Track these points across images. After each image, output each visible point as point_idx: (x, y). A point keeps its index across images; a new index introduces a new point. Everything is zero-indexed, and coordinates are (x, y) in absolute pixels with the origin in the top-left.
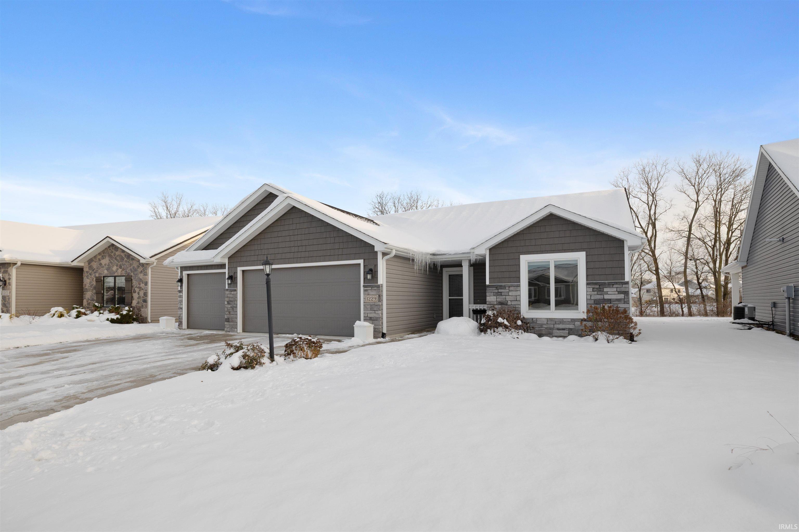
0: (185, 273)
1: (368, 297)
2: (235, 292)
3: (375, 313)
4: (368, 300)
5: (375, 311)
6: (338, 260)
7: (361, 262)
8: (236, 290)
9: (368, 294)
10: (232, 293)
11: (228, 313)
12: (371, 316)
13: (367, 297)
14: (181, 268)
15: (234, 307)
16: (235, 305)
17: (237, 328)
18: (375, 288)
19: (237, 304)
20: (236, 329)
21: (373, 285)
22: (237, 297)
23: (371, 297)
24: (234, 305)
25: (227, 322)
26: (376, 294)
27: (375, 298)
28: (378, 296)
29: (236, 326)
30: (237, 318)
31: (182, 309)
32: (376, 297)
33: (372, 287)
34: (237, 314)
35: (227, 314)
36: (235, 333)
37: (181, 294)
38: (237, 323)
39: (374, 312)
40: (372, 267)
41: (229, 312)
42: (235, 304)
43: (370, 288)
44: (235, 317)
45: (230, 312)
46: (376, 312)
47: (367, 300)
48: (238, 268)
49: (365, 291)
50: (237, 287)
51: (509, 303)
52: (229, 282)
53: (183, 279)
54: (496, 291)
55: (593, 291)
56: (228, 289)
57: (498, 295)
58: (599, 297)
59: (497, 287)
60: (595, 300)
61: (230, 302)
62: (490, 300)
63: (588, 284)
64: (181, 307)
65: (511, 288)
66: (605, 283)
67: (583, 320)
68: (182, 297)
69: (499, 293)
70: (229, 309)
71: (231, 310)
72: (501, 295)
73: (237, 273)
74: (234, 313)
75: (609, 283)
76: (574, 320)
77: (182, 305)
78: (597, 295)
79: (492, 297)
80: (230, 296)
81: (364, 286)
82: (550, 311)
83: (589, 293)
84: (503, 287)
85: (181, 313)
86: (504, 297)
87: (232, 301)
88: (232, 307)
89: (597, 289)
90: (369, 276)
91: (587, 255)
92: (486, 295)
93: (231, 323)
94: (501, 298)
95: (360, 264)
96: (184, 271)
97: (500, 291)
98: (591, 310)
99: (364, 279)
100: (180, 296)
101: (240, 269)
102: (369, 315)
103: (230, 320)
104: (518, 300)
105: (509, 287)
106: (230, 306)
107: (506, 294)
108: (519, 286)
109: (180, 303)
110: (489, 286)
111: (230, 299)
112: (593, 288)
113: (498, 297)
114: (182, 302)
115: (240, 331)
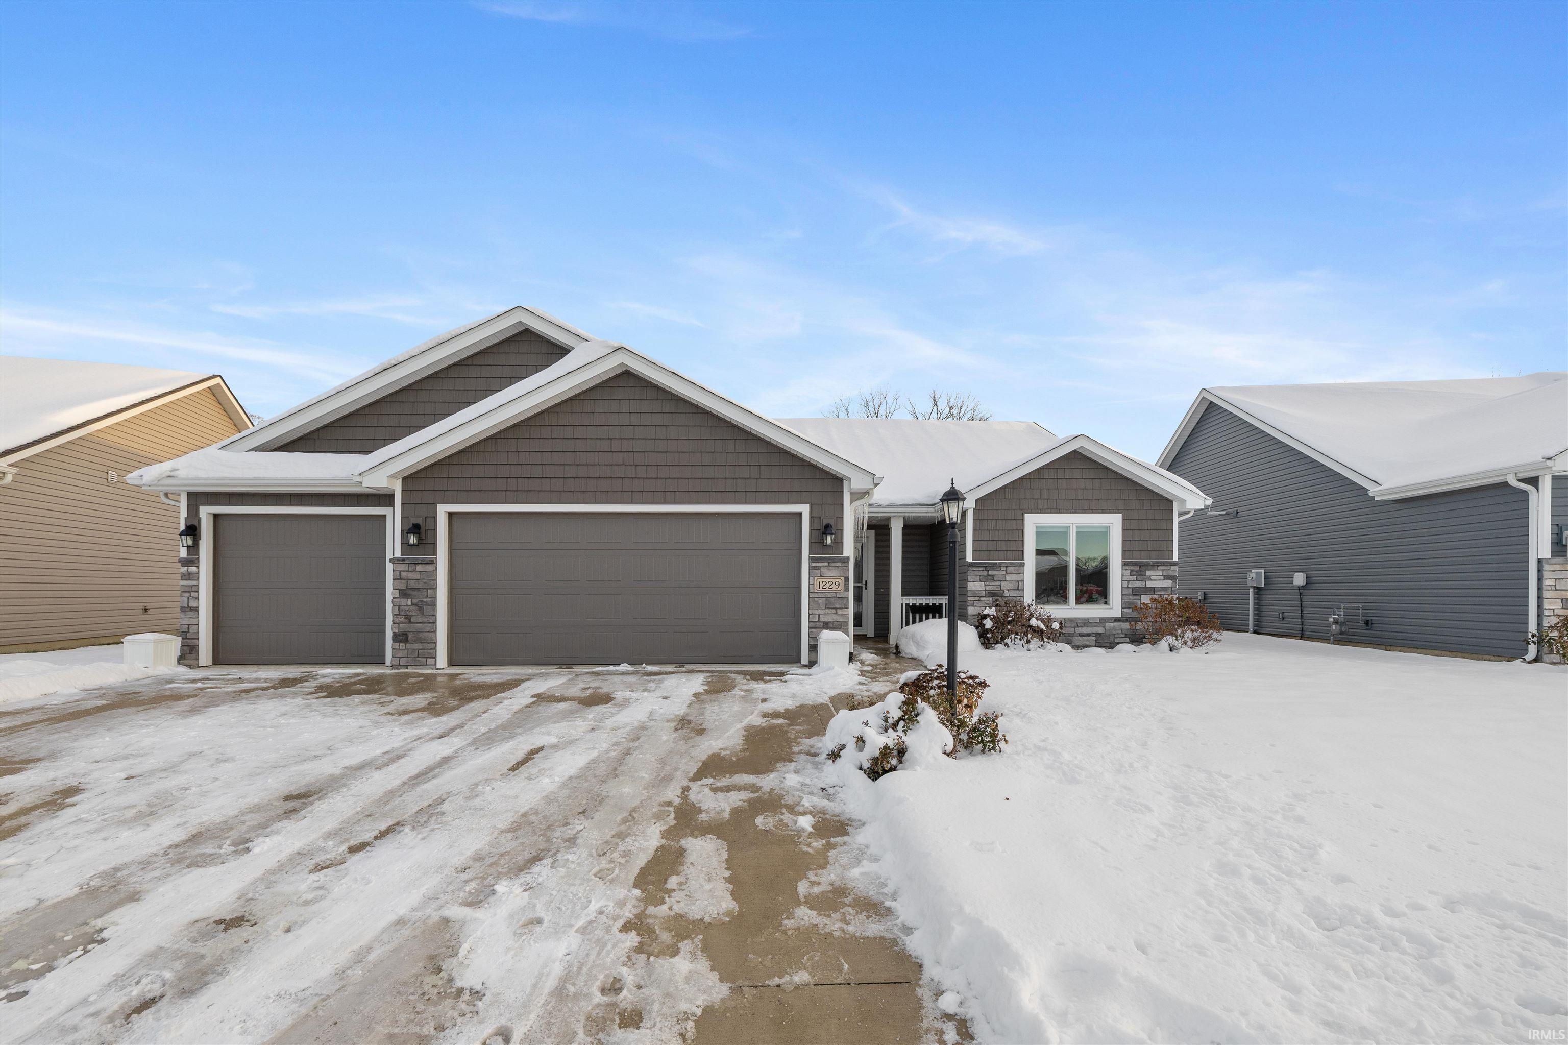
0: (206, 512)
1: (821, 581)
2: (429, 568)
3: (836, 613)
4: (821, 587)
5: (836, 609)
7: (805, 509)
8: (432, 562)
9: (821, 576)
10: (419, 567)
11: (402, 619)
12: (826, 620)
13: (818, 581)
14: (190, 495)
15: (427, 604)
16: (429, 600)
17: (435, 658)
18: (839, 564)
19: (435, 598)
20: (431, 661)
21: (834, 558)
22: (436, 580)
23: (827, 581)
24: (424, 600)
25: (400, 641)
26: (839, 575)
27: (837, 584)
28: (843, 579)
29: (431, 651)
30: (435, 632)
31: (198, 611)
32: (840, 581)
33: (830, 561)
34: (435, 622)
35: (398, 622)
36: (428, 669)
37: (193, 569)
38: (436, 643)
39: (834, 611)
40: (832, 522)
41: (406, 618)
42: (427, 597)
43: (826, 564)
44: (428, 629)
45: (409, 617)
46: (839, 612)
47: (818, 588)
48: (439, 506)
49: (811, 569)
50: (435, 553)
51: (1006, 594)
52: (413, 540)
53: (197, 526)
54: (985, 573)
55: (1131, 575)
56: (403, 560)
57: (987, 581)
58: (1139, 584)
59: (987, 567)
60: (1133, 589)
61: (410, 592)
62: (974, 589)
63: (1125, 564)
64: (193, 604)
65: (1010, 569)
66: (1148, 563)
67: (1116, 620)
68: (195, 576)
69: (990, 578)
70: (407, 608)
71: (414, 612)
72: (993, 580)
73: (435, 518)
74: (425, 620)
75: (1153, 563)
76: (1103, 621)
77: (197, 598)
78: (1137, 580)
79: (977, 584)
80: (410, 575)
81: (812, 560)
82: (1068, 607)
83: (1125, 578)
84: (997, 567)
85: (194, 621)
86: (998, 583)
87: (418, 589)
88: (416, 605)
89: (1136, 571)
90: (829, 540)
91: (1123, 520)
92: (966, 580)
93: (416, 646)
94: (992, 586)
95: (800, 514)
96: (202, 505)
97: (991, 573)
98: (1125, 605)
99: (811, 543)
100: (189, 574)
101: (442, 510)
102: (823, 619)
103: (410, 636)
104: (1019, 588)
105: (1007, 567)
106: (409, 603)
107: (1001, 578)
108: (1023, 565)
109: (187, 595)
110: (972, 565)
111: (412, 584)
112: (1132, 571)
113: (987, 583)
114: (197, 592)
115: (442, 661)
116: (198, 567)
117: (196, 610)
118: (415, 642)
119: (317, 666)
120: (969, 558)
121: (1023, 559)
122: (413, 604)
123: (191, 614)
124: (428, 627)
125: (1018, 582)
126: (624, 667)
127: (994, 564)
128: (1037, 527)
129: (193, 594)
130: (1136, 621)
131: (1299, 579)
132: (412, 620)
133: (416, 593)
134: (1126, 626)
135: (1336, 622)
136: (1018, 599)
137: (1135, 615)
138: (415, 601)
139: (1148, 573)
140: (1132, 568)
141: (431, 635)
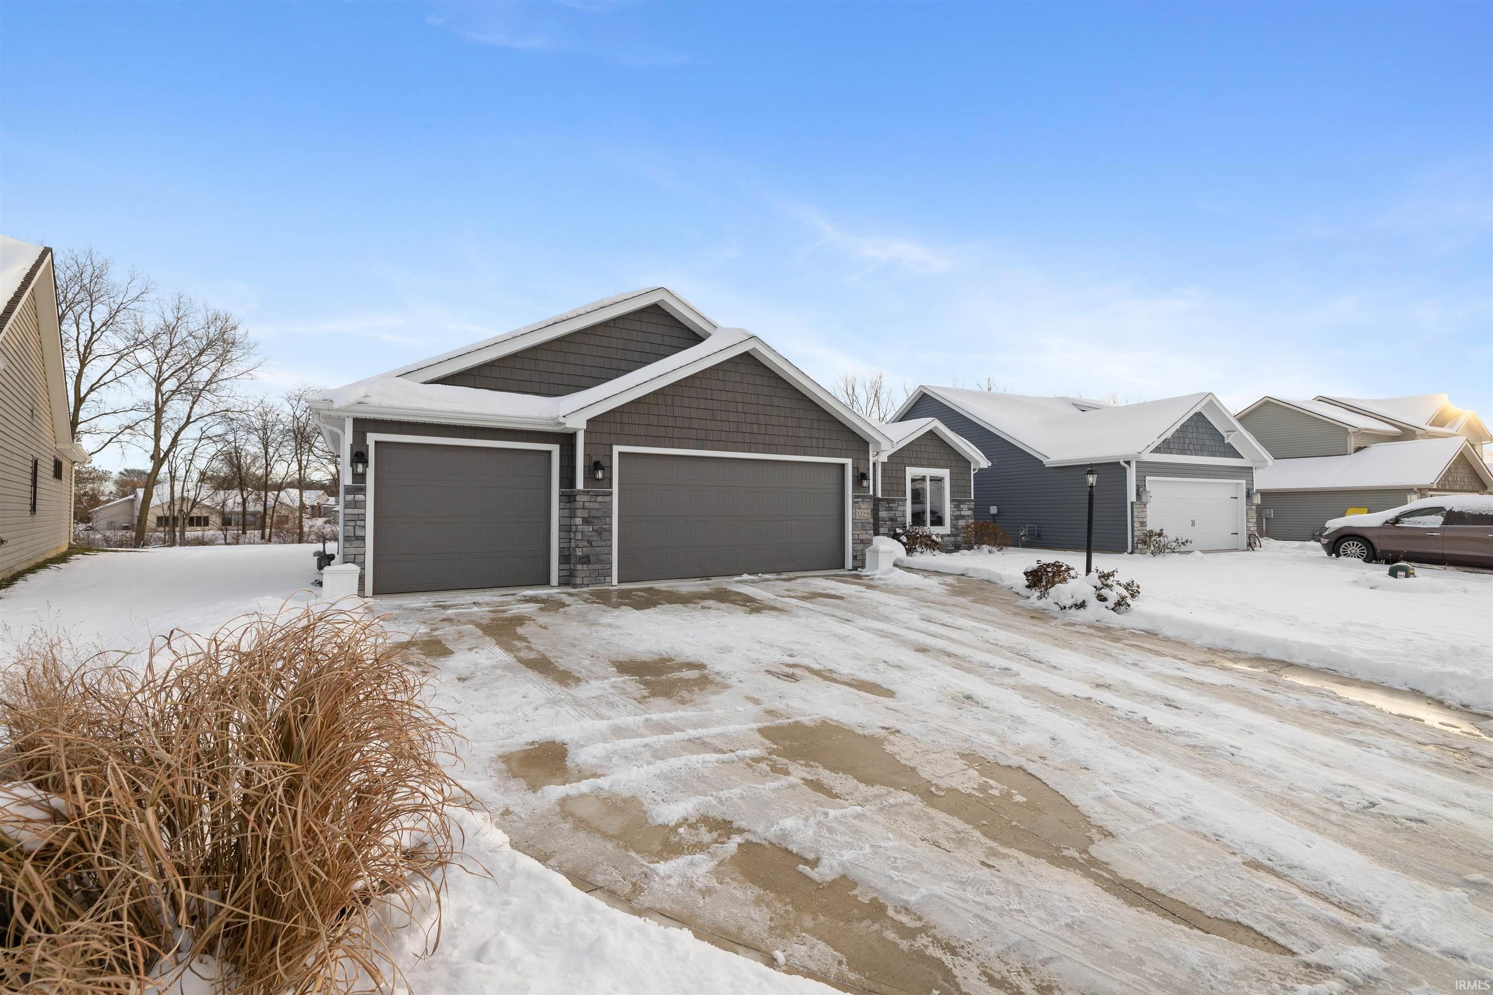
0: (372, 438)
1: (858, 511)
2: (607, 499)
3: (865, 533)
4: (858, 516)
5: (865, 530)
7: (848, 462)
8: (610, 494)
9: (858, 508)
10: (599, 499)
11: (585, 544)
14: (357, 421)
15: (605, 530)
16: (606, 527)
17: (611, 576)
18: (867, 500)
19: (611, 525)
20: (607, 579)
21: (866, 496)
22: (611, 510)
23: (861, 511)
24: (603, 527)
25: (584, 563)
26: (867, 507)
27: (866, 513)
28: (869, 510)
29: (608, 571)
30: (611, 554)
31: (366, 541)
33: (862, 498)
34: (611, 546)
35: (581, 546)
36: (605, 586)
37: (360, 497)
38: (611, 564)
40: (863, 471)
41: (588, 543)
42: (605, 524)
43: (861, 500)
44: (606, 552)
45: (590, 543)
46: (869, 532)
48: (614, 447)
49: (854, 503)
50: (611, 487)
51: (899, 519)
52: (600, 475)
53: (365, 452)
54: (887, 505)
55: (954, 508)
56: (588, 492)
57: (889, 510)
58: (957, 513)
59: (890, 501)
60: (955, 517)
61: (593, 520)
62: (883, 516)
63: (952, 501)
64: (359, 533)
65: (900, 503)
66: (960, 500)
67: (949, 535)
68: (362, 505)
69: (891, 508)
70: (589, 534)
71: (595, 537)
72: (893, 510)
73: (611, 456)
74: (603, 544)
75: (962, 500)
76: (943, 536)
77: (364, 527)
78: (956, 511)
79: (885, 512)
80: (592, 505)
81: (855, 497)
82: (926, 528)
83: (951, 510)
84: (893, 501)
85: (361, 551)
86: (895, 512)
87: (598, 518)
88: (596, 531)
89: (956, 506)
90: (864, 483)
91: (951, 473)
92: (878, 511)
93: (597, 567)
94: (891, 514)
95: (845, 466)
96: (370, 432)
97: (890, 505)
98: (953, 526)
99: (853, 485)
100: (356, 502)
101: (617, 449)
102: (861, 537)
103: (592, 558)
104: (904, 516)
105: (898, 502)
106: (591, 529)
107: (896, 509)
108: (905, 501)
109: (352, 523)
110: (882, 500)
111: (594, 513)
112: (954, 506)
113: (889, 512)
114: (364, 520)
115: (615, 581)
116: (365, 495)
117: (363, 539)
118: (596, 563)
120: (880, 495)
121: (906, 496)
122: (593, 531)
123: (358, 543)
124: (606, 550)
125: (903, 511)
126: (746, 577)
127: (892, 499)
128: (912, 476)
129: (359, 523)
130: (957, 535)
131: (994, 510)
132: (594, 544)
133: (596, 521)
134: (952, 539)
135: (1024, 535)
136: (904, 522)
137: (956, 532)
138: (596, 528)
139: (962, 506)
140: (954, 504)
141: (608, 556)
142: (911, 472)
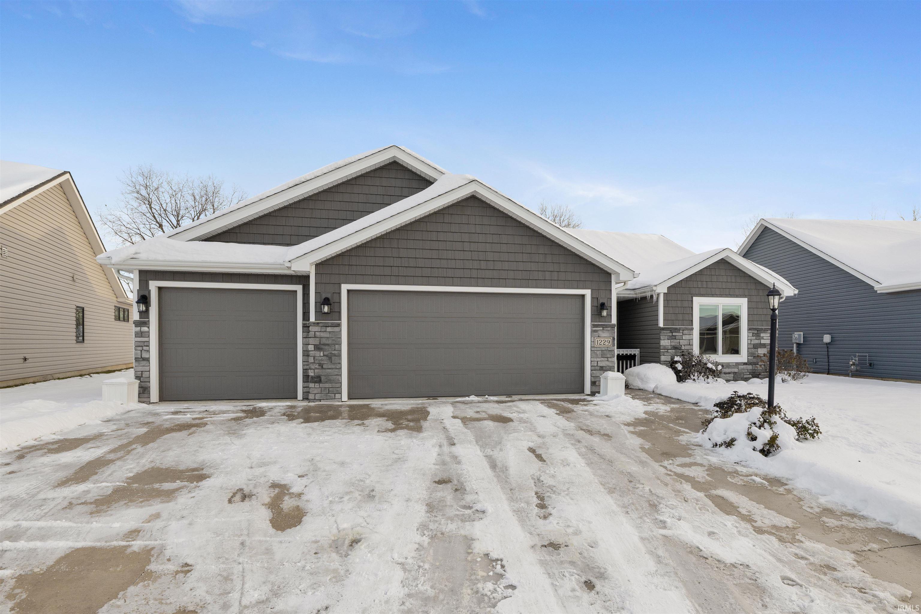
0: (154, 285)
1: (599, 339)
2: (336, 329)
3: (608, 360)
4: (599, 343)
5: (607, 358)
6: (551, 287)
7: (588, 293)
8: (339, 325)
9: (599, 337)
10: (329, 329)
11: (317, 366)
12: (601, 365)
13: (597, 340)
14: (141, 272)
15: (335, 355)
16: (336, 352)
17: (341, 393)
18: (609, 329)
19: (341, 351)
20: (337, 396)
21: (607, 325)
22: (341, 338)
23: (602, 339)
24: (333, 352)
25: (315, 382)
26: (609, 336)
27: (608, 341)
28: (612, 338)
29: (338, 389)
30: (341, 375)
31: (149, 361)
32: (610, 340)
33: (603, 326)
34: (341, 368)
35: (314, 368)
36: (336, 402)
37: (145, 329)
38: (341, 383)
39: (606, 359)
40: (604, 301)
41: (319, 366)
42: (335, 350)
43: (601, 329)
44: (336, 373)
45: (321, 365)
46: (610, 359)
47: (596, 344)
48: (342, 286)
49: (593, 332)
50: (340, 319)
51: (683, 348)
52: (326, 309)
53: (148, 296)
54: (671, 334)
55: (753, 336)
56: (318, 323)
57: (672, 339)
58: (757, 342)
59: (672, 330)
60: (754, 345)
61: (323, 347)
62: (664, 344)
63: (749, 329)
64: (145, 355)
65: (685, 332)
66: (762, 329)
67: (745, 364)
68: (148, 335)
69: (673, 337)
70: (320, 358)
71: (325, 361)
72: (676, 339)
73: (340, 294)
74: (333, 366)
75: (765, 329)
76: (737, 364)
77: (148, 351)
78: (756, 339)
79: (666, 341)
80: (322, 335)
81: (593, 326)
82: (718, 356)
83: (749, 338)
84: (678, 330)
85: (147, 369)
86: (678, 341)
87: (328, 345)
88: (327, 356)
89: (756, 334)
90: (605, 313)
91: (748, 302)
92: (660, 339)
93: (327, 385)
94: (675, 343)
95: (583, 296)
96: (151, 280)
97: (674, 334)
98: (750, 354)
99: (592, 315)
100: (142, 332)
101: (345, 288)
102: (600, 364)
103: (323, 378)
104: (691, 345)
105: (683, 330)
106: (322, 354)
107: (680, 337)
108: (692, 329)
109: (140, 348)
110: (663, 329)
111: (324, 341)
112: (753, 333)
113: (672, 341)
114: (149, 346)
115: (345, 396)
116: (149, 327)
117: (148, 360)
118: (326, 382)
119: (254, 401)
120: (661, 324)
121: (692, 325)
122: (324, 356)
123: (144, 363)
124: (336, 372)
125: (690, 340)
126: (473, 398)
127: (676, 329)
128: (700, 305)
129: (145, 348)
130: (756, 364)
131: (827, 338)
132: (324, 366)
133: (327, 347)
134: (750, 367)
135: (854, 364)
136: (690, 351)
137: (755, 360)
138: (326, 353)
139: (762, 335)
140: (753, 332)
141: (338, 377)
142: (698, 302)
